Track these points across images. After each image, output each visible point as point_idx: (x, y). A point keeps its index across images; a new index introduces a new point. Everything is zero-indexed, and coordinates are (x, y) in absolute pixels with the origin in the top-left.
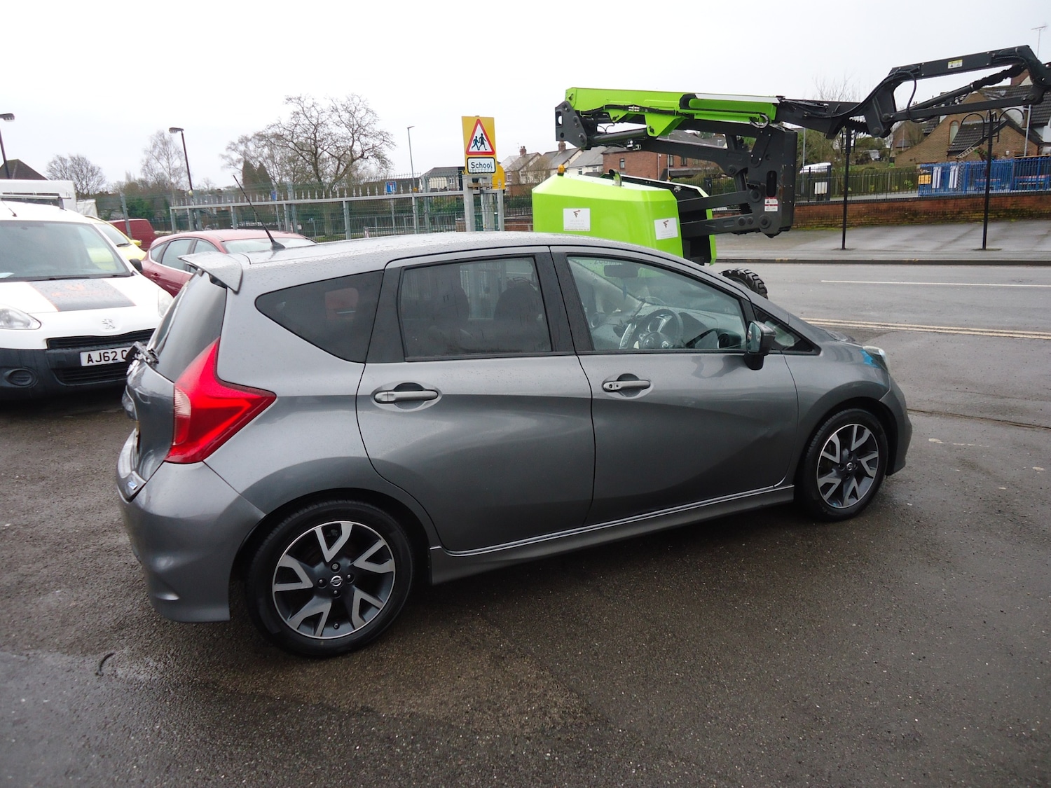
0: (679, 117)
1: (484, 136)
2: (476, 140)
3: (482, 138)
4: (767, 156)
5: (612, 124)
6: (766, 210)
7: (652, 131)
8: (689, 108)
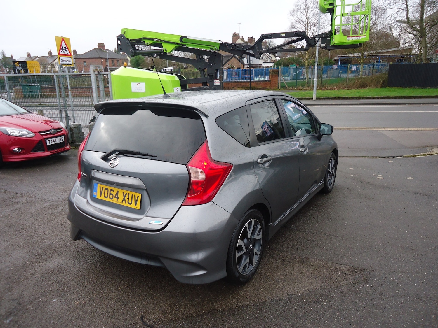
0: (177, 45)
2: (62, 49)
3: (65, 47)
4: (214, 63)
5: (145, 46)
6: (215, 85)
7: (166, 50)
8: (183, 42)
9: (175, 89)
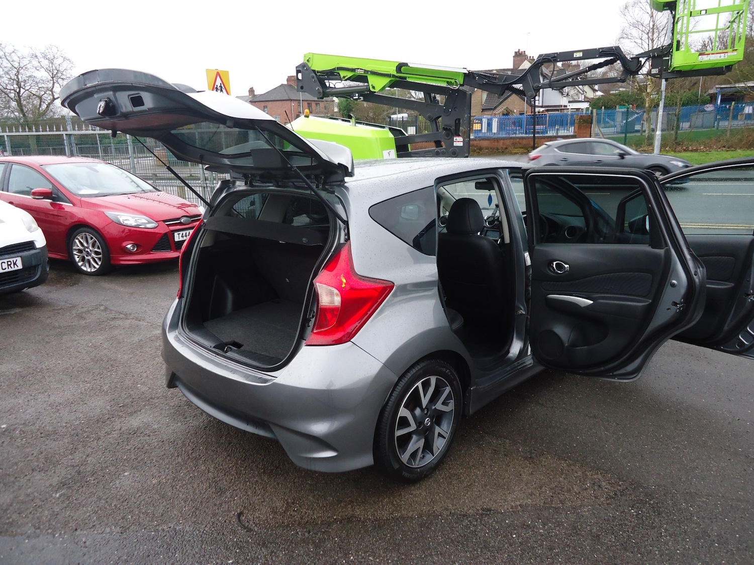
0: (393, 79)
1: (222, 85)
2: (217, 88)
3: (221, 86)
4: (454, 108)
5: (340, 81)
6: (454, 145)
7: (374, 87)
8: (401, 73)
9: (385, 153)
